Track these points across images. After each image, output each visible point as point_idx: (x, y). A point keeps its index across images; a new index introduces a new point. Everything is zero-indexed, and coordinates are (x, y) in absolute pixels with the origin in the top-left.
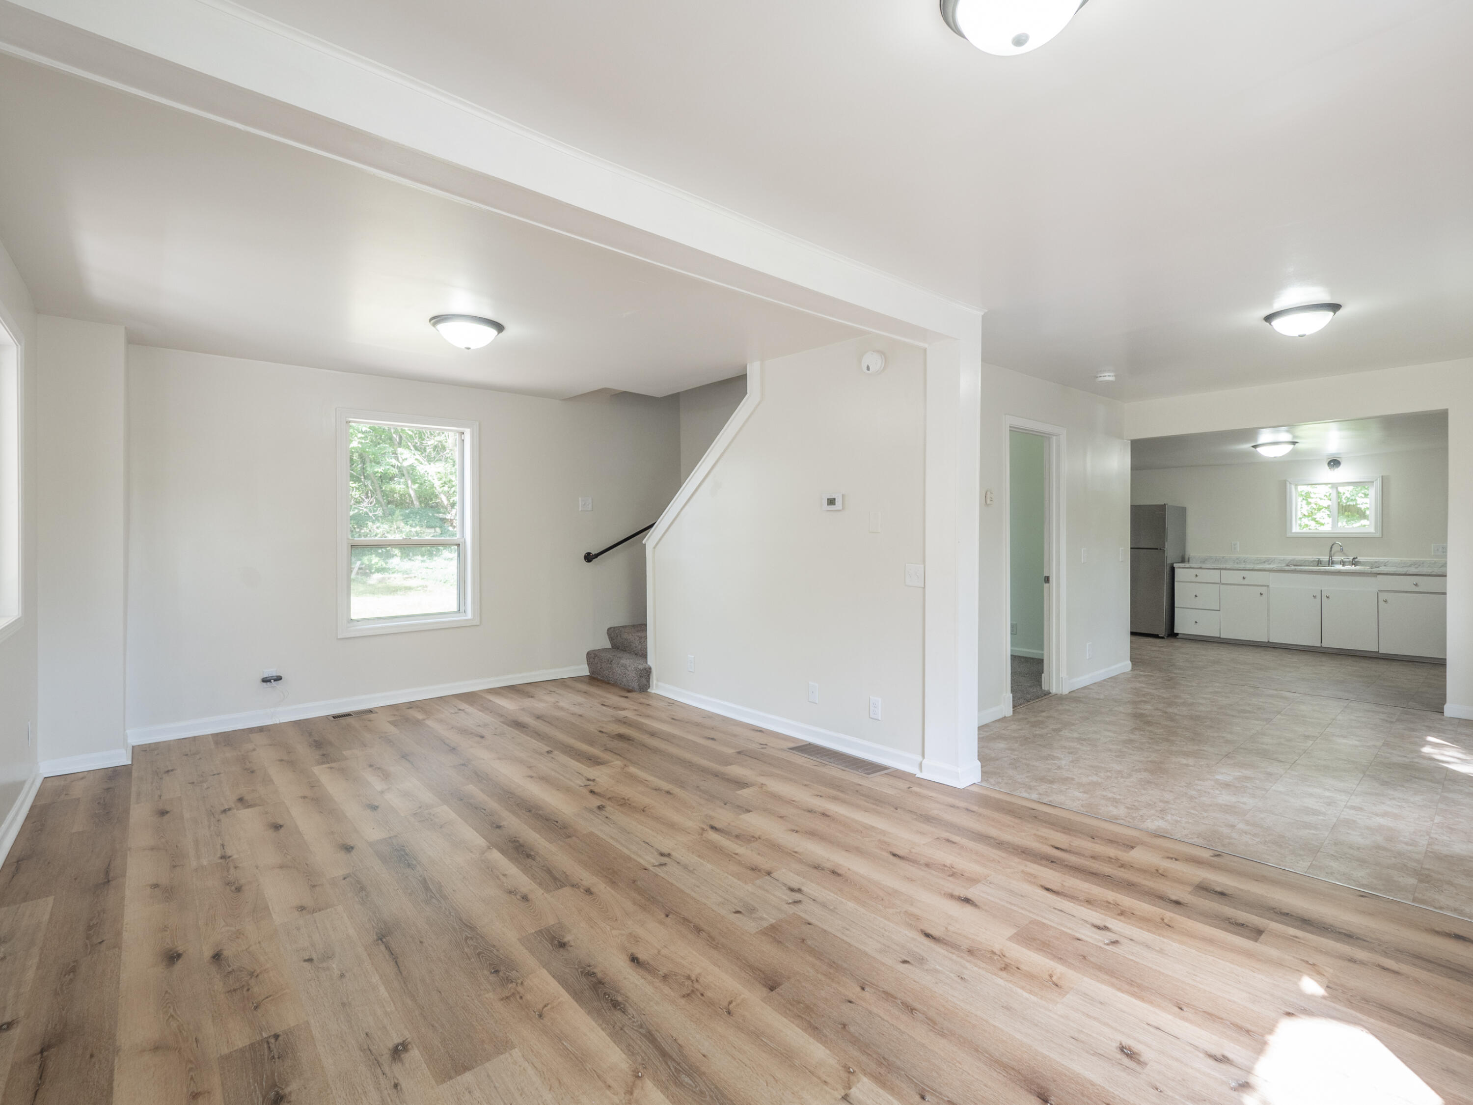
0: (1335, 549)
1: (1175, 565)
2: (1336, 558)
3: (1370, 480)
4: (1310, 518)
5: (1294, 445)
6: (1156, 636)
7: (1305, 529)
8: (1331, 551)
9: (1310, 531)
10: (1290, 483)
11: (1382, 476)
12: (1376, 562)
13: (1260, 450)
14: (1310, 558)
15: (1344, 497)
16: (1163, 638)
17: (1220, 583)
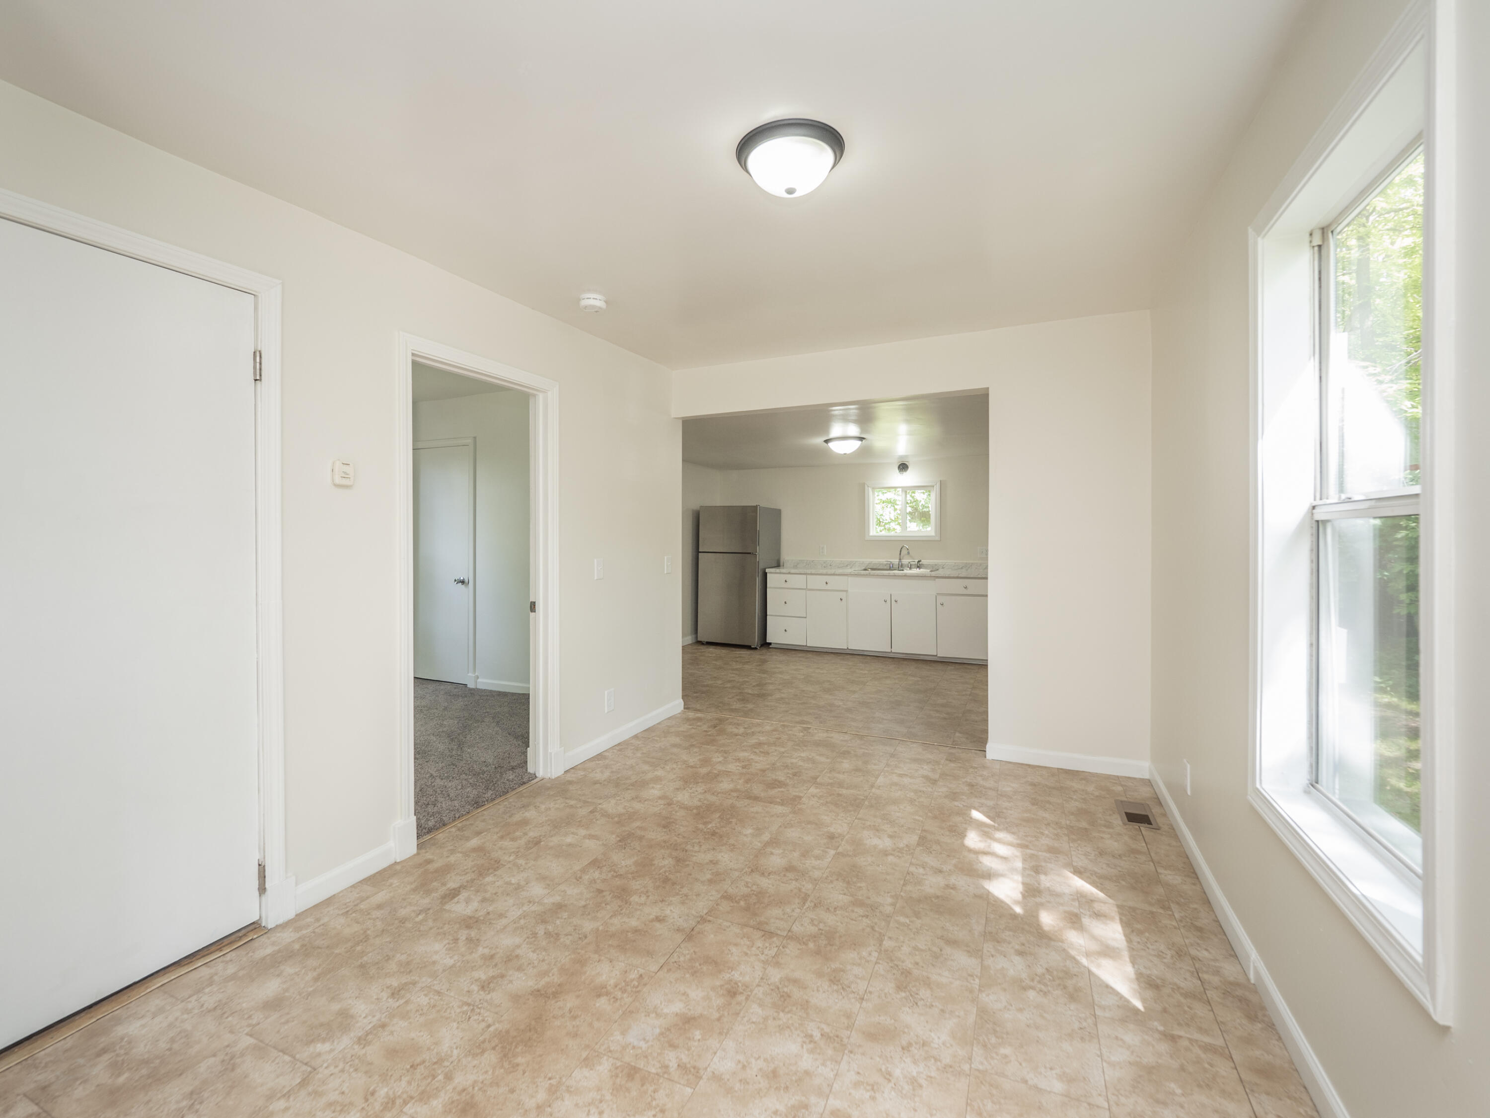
0: (904, 552)
1: (767, 570)
2: (905, 561)
3: (930, 484)
4: (897, 523)
5: (862, 441)
6: (748, 647)
7: (892, 533)
8: (900, 554)
9: (896, 534)
10: (868, 487)
11: (941, 481)
12: (936, 565)
13: (833, 446)
14: (883, 561)
15: (920, 504)
16: (756, 649)
17: (806, 589)
